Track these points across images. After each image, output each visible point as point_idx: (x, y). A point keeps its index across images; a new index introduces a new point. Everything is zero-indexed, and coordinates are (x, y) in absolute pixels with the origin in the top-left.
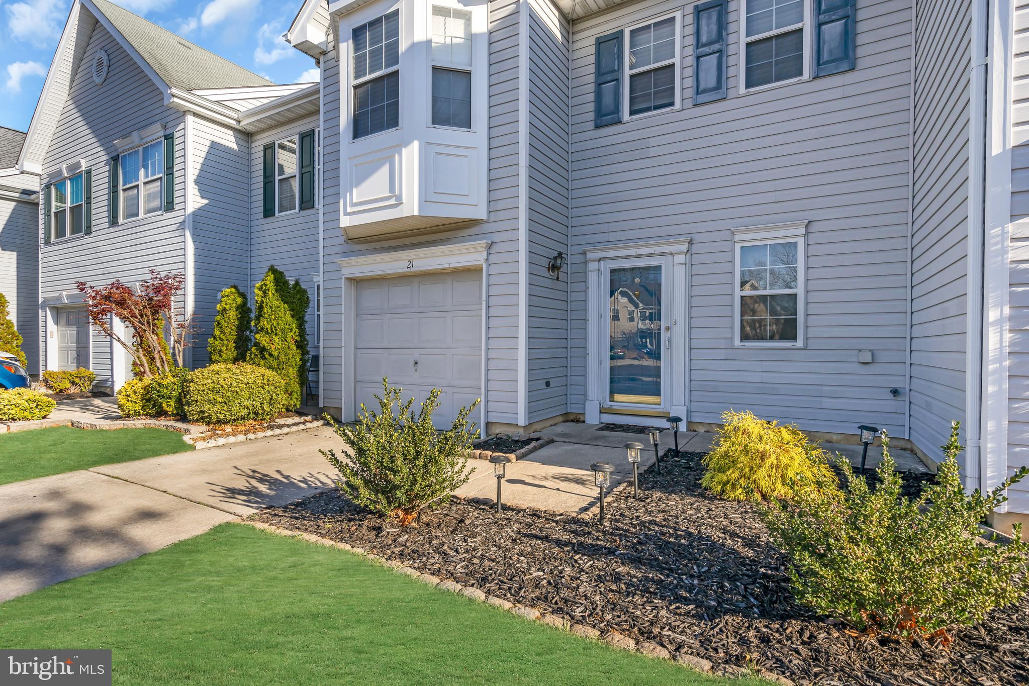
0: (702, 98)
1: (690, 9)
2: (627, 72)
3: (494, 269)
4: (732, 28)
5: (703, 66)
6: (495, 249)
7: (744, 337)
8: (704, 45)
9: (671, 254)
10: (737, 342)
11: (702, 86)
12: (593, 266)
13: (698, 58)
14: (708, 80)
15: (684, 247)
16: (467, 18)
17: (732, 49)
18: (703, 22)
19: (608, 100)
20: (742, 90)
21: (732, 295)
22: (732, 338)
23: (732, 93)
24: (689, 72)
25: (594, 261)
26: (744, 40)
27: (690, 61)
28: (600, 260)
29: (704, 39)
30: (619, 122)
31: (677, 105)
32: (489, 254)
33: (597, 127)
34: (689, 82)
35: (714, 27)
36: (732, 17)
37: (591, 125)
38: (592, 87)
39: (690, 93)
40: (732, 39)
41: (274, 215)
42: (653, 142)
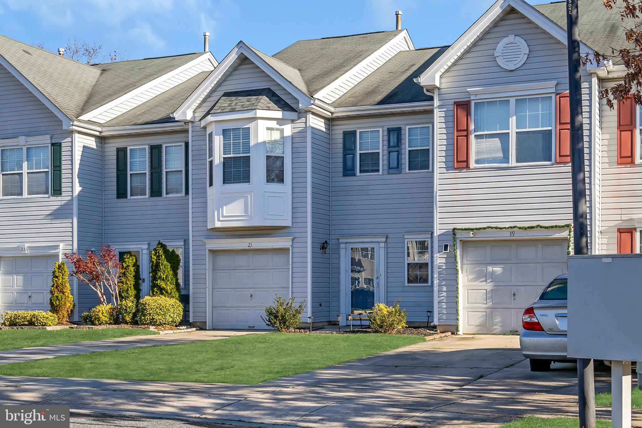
0: (391, 171)
1: (386, 129)
2: (358, 152)
3: (295, 250)
4: (403, 142)
5: (391, 157)
6: (295, 241)
7: (409, 281)
8: (391, 147)
9: (378, 242)
10: (406, 284)
11: (391, 166)
12: (342, 246)
13: (389, 152)
14: (394, 163)
15: (384, 240)
16: (282, 131)
17: (403, 151)
18: (391, 137)
19: (349, 163)
20: (407, 171)
21: (404, 262)
22: (404, 282)
23: (403, 171)
24: (386, 157)
25: (342, 243)
26: (408, 149)
27: (386, 152)
28: (346, 243)
29: (392, 144)
30: (354, 175)
31: (381, 172)
32: (293, 243)
33: (344, 176)
34: (386, 162)
35: (396, 140)
36: (403, 137)
37: (341, 174)
38: (341, 155)
39: (386, 167)
40: (403, 147)
41: (126, 197)
42: (370, 188)
